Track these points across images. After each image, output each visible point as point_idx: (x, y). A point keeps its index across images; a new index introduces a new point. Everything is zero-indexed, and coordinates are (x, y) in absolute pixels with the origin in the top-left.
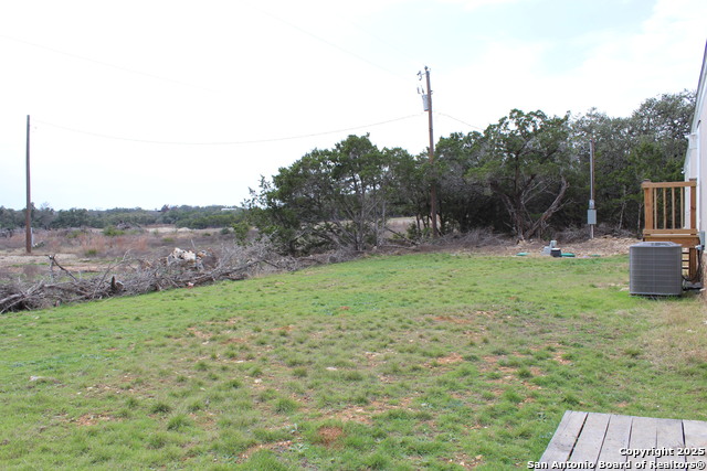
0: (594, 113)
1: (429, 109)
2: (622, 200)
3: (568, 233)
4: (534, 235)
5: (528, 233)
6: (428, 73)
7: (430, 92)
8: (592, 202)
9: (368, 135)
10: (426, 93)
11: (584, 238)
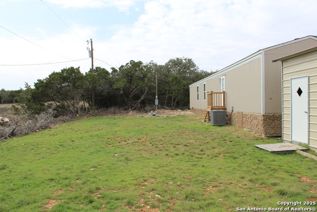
0: (152, 62)
1: (92, 56)
2: (167, 96)
3: (147, 108)
4: (135, 109)
5: (133, 108)
6: (92, 42)
7: (92, 49)
8: (157, 97)
9: (79, 67)
10: (90, 50)
11: (154, 110)
